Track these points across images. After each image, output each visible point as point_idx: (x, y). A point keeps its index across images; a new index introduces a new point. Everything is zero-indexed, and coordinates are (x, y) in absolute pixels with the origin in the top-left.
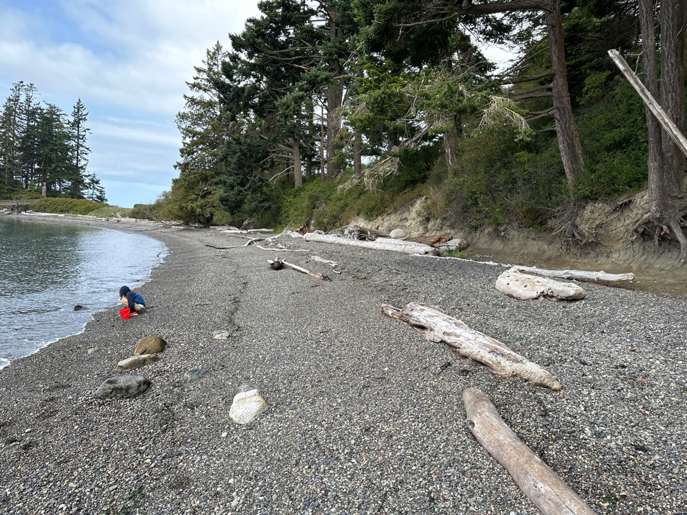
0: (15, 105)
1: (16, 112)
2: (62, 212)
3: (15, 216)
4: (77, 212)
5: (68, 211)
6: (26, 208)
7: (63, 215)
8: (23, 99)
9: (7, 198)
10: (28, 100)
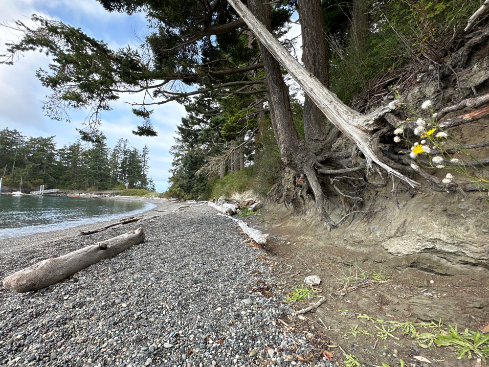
0: (119, 148)
1: (119, 152)
2: (132, 195)
3: (112, 198)
4: (138, 195)
5: (134, 195)
6: (117, 194)
7: (132, 197)
8: (122, 146)
9: (110, 190)
10: (125, 147)
